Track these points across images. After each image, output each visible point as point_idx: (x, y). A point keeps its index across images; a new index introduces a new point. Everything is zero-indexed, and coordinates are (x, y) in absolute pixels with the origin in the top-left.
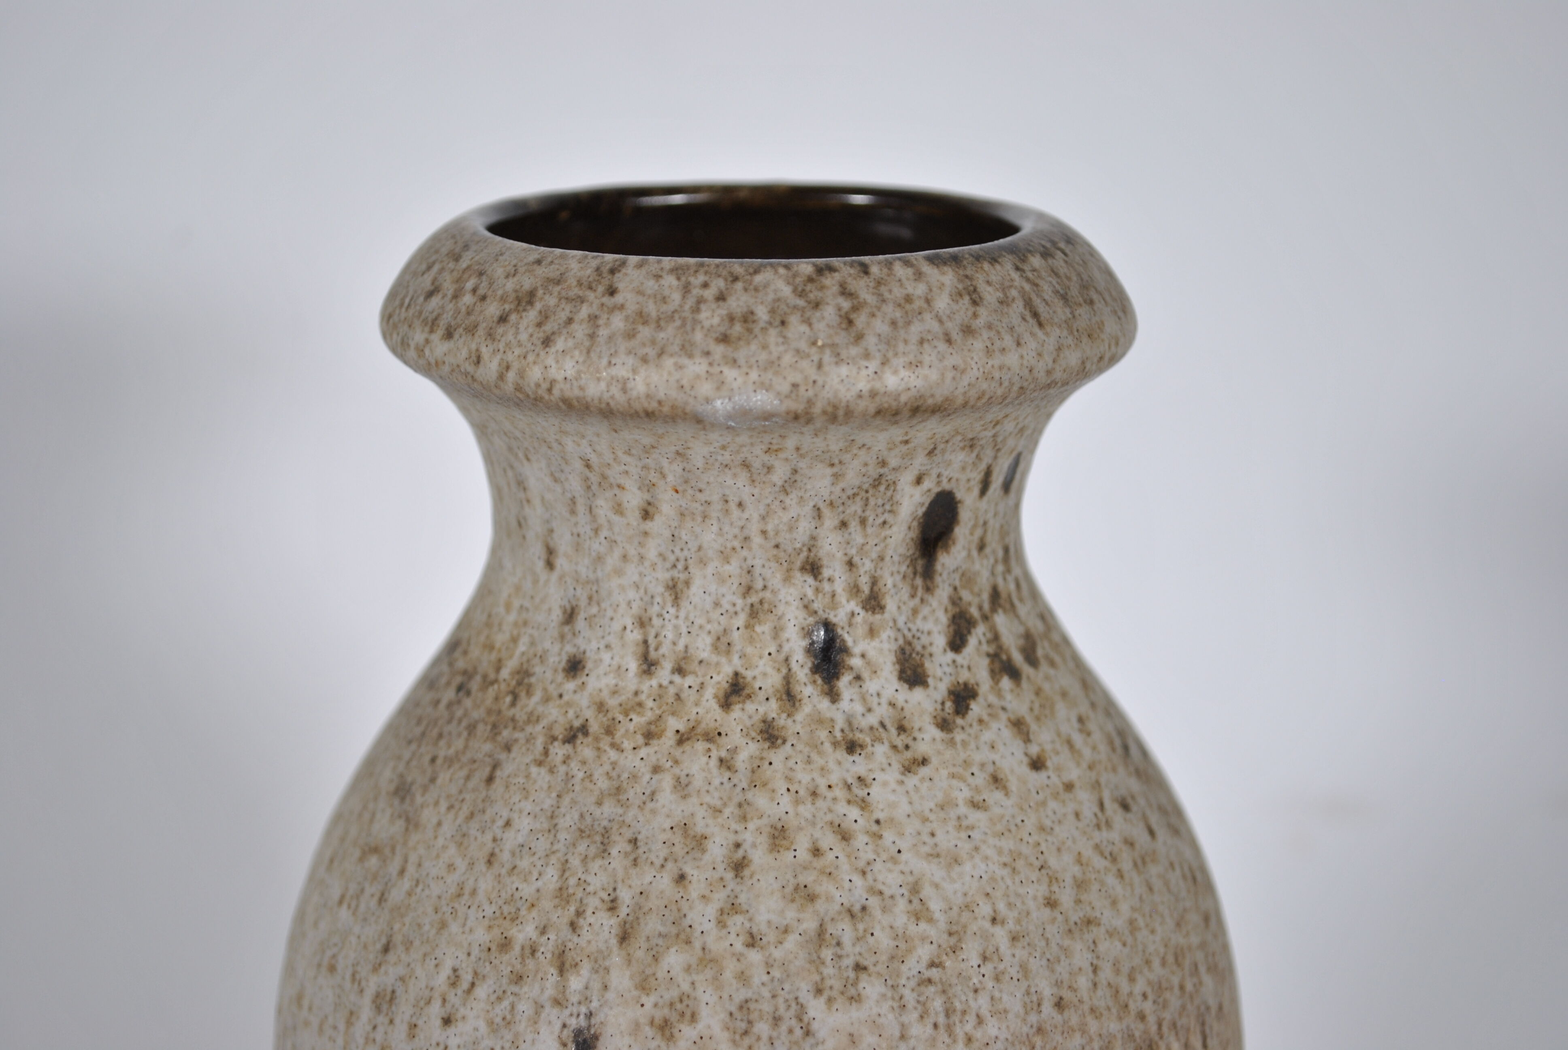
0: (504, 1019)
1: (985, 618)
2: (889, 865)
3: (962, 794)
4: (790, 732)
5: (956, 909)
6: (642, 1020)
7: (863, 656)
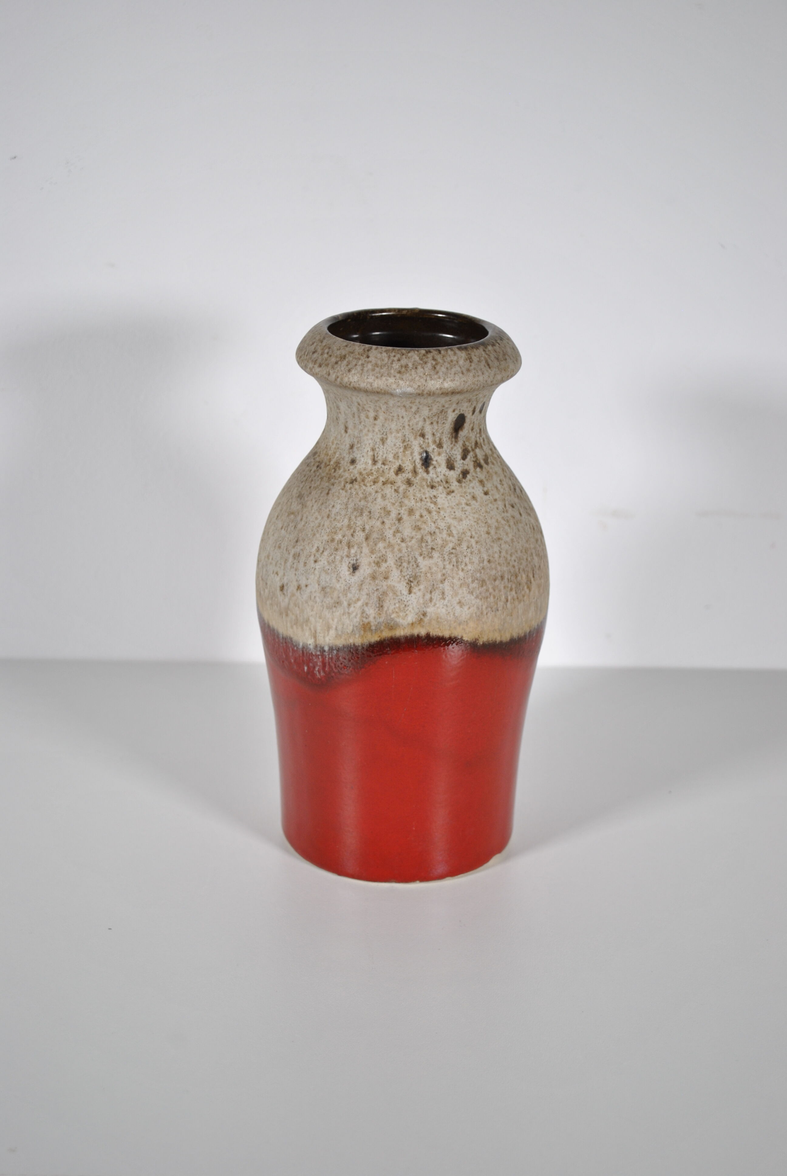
0: (332, 561)
1: (473, 450)
2: (442, 521)
3: (464, 501)
4: (415, 482)
5: (460, 533)
6: (372, 562)
7: (436, 461)
